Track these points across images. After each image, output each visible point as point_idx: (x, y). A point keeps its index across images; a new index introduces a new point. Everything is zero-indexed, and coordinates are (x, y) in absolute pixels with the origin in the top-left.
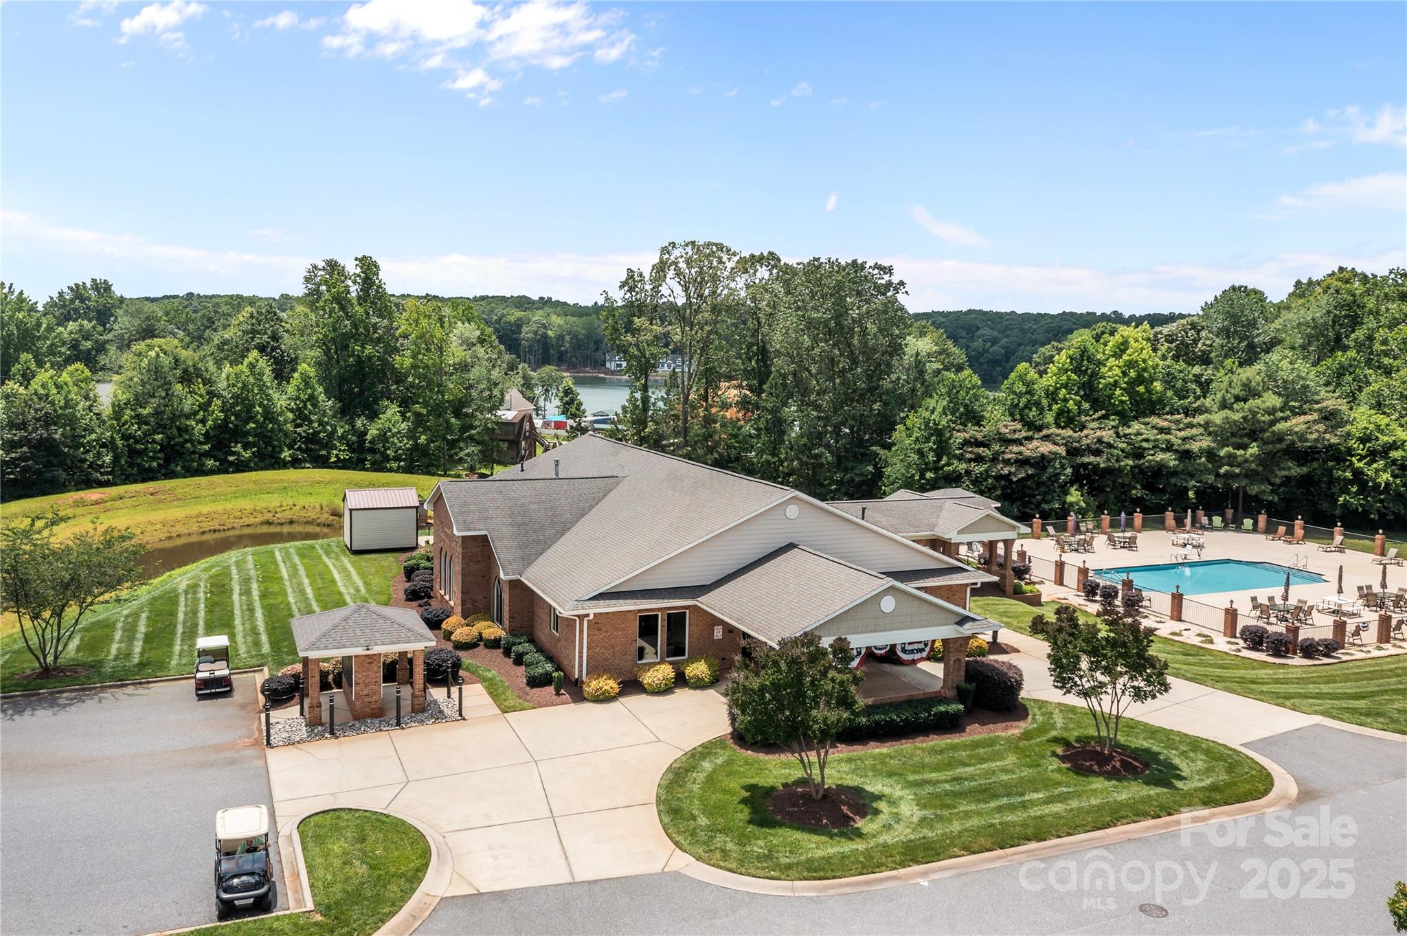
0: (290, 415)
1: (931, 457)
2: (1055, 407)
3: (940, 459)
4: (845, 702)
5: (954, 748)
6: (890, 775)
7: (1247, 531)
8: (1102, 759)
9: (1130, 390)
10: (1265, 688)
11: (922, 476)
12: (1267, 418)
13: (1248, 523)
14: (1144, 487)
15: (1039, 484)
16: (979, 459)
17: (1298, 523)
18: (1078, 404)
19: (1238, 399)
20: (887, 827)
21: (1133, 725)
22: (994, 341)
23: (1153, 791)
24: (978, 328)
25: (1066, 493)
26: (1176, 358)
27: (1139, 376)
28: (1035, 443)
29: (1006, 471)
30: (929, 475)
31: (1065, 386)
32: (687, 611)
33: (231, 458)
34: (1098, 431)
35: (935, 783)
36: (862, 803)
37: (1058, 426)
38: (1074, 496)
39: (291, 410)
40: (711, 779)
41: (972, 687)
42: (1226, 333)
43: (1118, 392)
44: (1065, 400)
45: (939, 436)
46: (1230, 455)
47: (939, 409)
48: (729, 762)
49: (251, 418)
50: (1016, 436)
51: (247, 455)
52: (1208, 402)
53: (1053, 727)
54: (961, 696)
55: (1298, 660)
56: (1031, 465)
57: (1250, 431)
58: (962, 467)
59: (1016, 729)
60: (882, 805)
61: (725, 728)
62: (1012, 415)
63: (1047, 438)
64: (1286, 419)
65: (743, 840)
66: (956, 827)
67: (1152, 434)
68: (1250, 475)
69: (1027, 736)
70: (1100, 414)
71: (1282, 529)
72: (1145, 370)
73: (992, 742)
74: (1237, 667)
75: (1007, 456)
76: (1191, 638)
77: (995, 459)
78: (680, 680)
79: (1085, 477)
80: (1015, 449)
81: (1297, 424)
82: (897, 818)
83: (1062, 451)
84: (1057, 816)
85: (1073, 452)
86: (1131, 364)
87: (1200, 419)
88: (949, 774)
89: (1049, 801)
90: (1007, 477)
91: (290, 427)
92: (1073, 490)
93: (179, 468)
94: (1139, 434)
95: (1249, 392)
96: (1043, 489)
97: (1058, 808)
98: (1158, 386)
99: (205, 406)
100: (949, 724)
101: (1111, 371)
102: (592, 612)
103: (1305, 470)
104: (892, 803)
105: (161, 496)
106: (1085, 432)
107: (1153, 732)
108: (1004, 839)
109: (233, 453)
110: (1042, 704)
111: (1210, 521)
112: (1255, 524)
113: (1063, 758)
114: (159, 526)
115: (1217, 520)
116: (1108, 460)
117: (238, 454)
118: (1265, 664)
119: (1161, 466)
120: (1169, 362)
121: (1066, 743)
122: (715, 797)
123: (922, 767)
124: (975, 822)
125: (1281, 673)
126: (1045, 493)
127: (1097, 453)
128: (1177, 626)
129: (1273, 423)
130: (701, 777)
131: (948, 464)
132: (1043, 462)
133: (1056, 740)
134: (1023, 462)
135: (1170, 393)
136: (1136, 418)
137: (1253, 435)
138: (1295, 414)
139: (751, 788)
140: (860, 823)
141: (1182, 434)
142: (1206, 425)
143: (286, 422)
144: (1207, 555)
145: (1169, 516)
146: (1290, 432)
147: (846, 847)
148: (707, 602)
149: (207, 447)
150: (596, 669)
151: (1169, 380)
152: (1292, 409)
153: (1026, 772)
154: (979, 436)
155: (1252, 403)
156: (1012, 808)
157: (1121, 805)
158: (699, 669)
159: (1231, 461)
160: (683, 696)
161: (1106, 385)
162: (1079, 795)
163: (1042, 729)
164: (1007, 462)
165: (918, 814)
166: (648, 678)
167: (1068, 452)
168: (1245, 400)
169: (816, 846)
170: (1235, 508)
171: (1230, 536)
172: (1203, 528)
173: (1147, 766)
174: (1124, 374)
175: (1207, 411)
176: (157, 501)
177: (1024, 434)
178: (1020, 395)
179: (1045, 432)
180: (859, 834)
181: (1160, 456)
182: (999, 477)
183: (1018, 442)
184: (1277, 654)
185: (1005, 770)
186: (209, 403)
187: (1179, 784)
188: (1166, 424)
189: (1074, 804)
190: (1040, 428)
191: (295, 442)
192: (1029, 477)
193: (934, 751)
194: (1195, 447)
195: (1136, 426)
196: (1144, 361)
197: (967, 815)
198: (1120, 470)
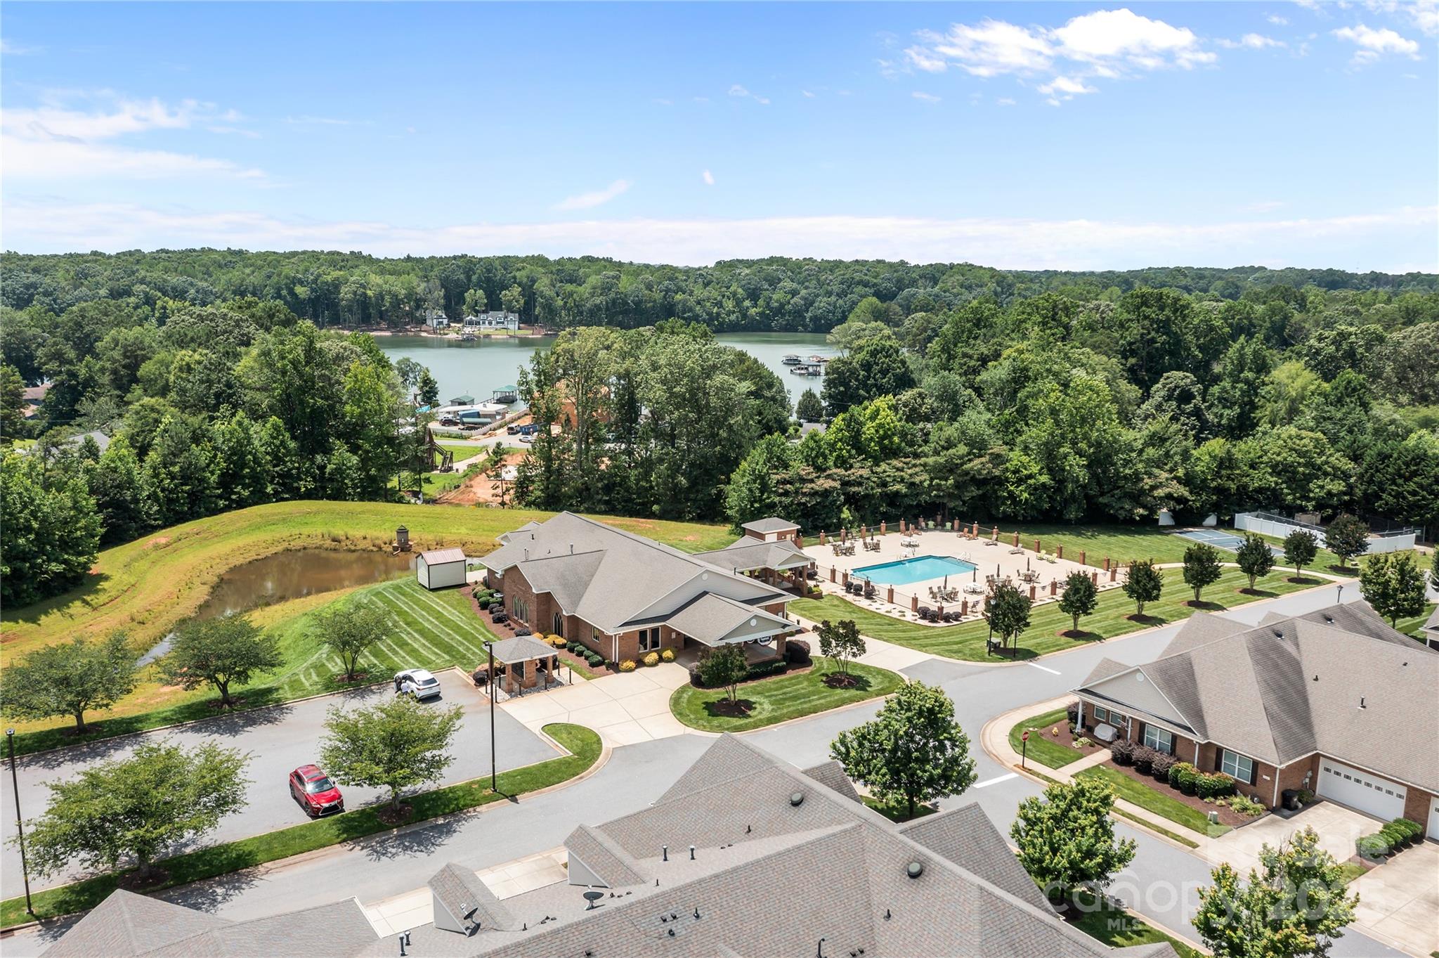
0: (268, 458)
1: (758, 494)
2: (835, 454)
3: (763, 495)
4: (742, 668)
5: (782, 681)
6: (759, 694)
7: (947, 531)
8: (840, 681)
9: (880, 443)
10: (917, 642)
11: (752, 506)
12: (959, 461)
13: (949, 525)
14: (888, 505)
15: (825, 507)
16: (786, 493)
17: (976, 525)
18: (848, 452)
19: (944, 448)
20: (760, 713)
21: (855, 665)
22: (794, 293)
23: (858, 692)
24: (780, 280)
25: (841, 512)
26: (907, 421)
27: (885, 433)
28: (821, 481)
29: (803, 500)
30: (757, 505)
31: (840, 440)
32: (660, 628)
33: (234, 497)
34: (860, 470)
35: (776, 695)
36: (749, 705)
37: (837, 467)
38: (846, 514)
39: (268, 453)
40: (689, 701)
41: (789, 654)
42: (940, 398)
43: (873, 444)
44: (841, 449)
45: (762, 479)
46: (938, 485)
47: (761, 462)
48: (694, 694)
49: (244, 465)
50: (810, 477)
51: (246, 493)
52: (926, 449)
53: (823, 668)
54: (784, 658)
55: (942, 624)
56: (820, 496)
57: (950, 469)
58: (777, 499)
59: (807, 671)
60: (757, 706)
61: (687, 679)
62: (807, 461)
63: (828, 477)
64: (970, 460)
65: (709, 722)
66: (785, 711)
67: (891, 472)
68: (950, 496)
69: (812, 673)
70: (861, 457)
71: (966, 530)
72: (889, 429)
73: (797, 677)
74: (911, 630)
75: (804, 490)
76: (895, 614)
77: (797, 492)
78: (661, 659)
79: (852, 500)
80: (810, 486)
81: (976, 464)
82: (763, 709)
83: (837, 484)
84: (822, 704)
85: (845, 484)
86: (881, 426)
87: (923, 460)
88: (781, 692)
89: (819, 699)
90: (804, 504)
91: (269, 467)
92: (844, 509)
93: (202, 509)
94: (885, 472)
95: (950, 444)
96: (826, 510)
97: (822, 701)
98: (896, 439)
99: (212, 460)
100: (781, 671)
101: (869, 430)
102: (622, 632)
103: (981, 492)
104: (761, 704)
105: (203, 535)
106: (853, 470)
107: (863, 667)
108: (802, 714)
109: (236, 493)
110: (818, 658)
111: (927, 525)
112: (952, 527)
113: (825, 682)
114: (218, 560)
115: (931, 524)
116: (866, 488)
117: (239, 493)
118: (926, 627)
119: (897, 493)
120: (903, 423)
121: (827, 675)
122: (693, 708)
123: (770, 690)
124: (792, 709)
125: (931, 632)
126: (827, 513)
127: (860, 484)
128: (889, 606)
129: (962, 464)
130: (685, 700)
131: (768, 498)
132: (826, 493)
133: (823, 675)
134: (814, 494)
135: (903, 444)
136: (883, 460)
137: (951, 471)
138: (976, 457)
139: (705, 703)
140: (749, 713)
141: (910, 471)
142: (925, 465)
143: (267, 463)
144: (919, 552)
145: (902, 523)
146: (972, 469)
147: (747, 721)
148: (669, 623)
149: (219, 491)
150: (624, 657)
151: (903, 435)
152: (974, 454)
153: (811, 689)
154: (787, 477)
155: (951, 451)
156: (805, 702)
157: (845, 698)
158: (668, 654)
159: (939, 487)
160: (662, 665)
161: (866, 439)
162: (830, 696)
163: (818, 670)
164: (804, 494)
165: (771, 707)
166: (648, 659)
167: (842, 485)
168: (948, 449)
169: (736, 722)
170: (943, 516)
171: (937, 535)
172: (922, 529)
173: (858, 683)
174: (877, 431)
175: (926, 456)
176: (203, 538)
177: (814, 475)
178: (812, 449)
179: (828, 472)
180: (749, 716)
181: (897, 487)
182: (799, 504)
183: (812, 481)
184: (933, 621)
185: (803, 689)
186: (215, 456)
187: (869, 689)
188: (900, 465)
189: (828, 699)
190: (825, 470)
191: (273, 478)
192: (818, 503)
193: (774, 683)
194: (917, 480)
195: (883, 466)
196: (888, 424)
197: (789, 706)
198: (873, 495)
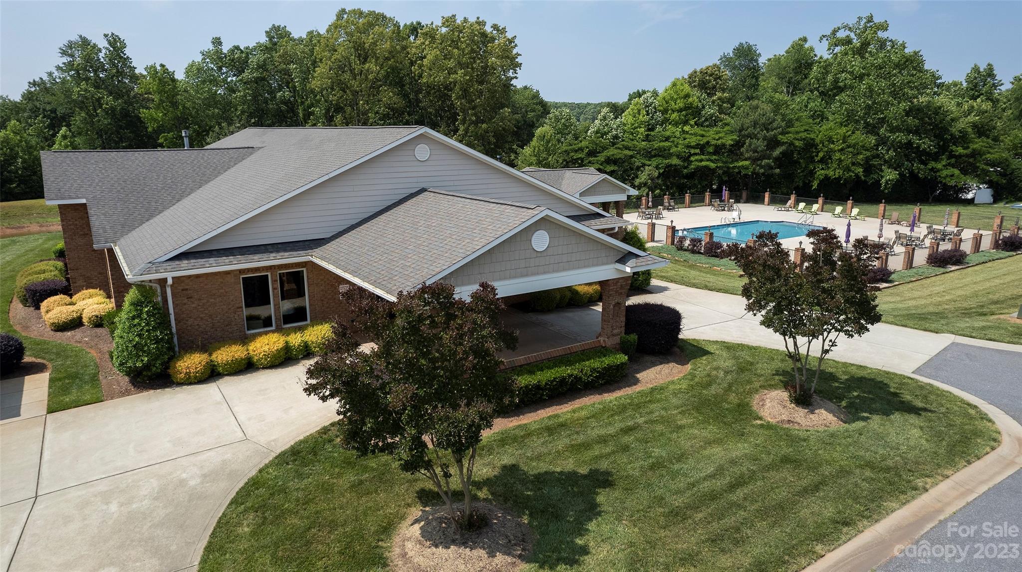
32: (304, 269)
102: (169, 276)
158: (321, 332)
